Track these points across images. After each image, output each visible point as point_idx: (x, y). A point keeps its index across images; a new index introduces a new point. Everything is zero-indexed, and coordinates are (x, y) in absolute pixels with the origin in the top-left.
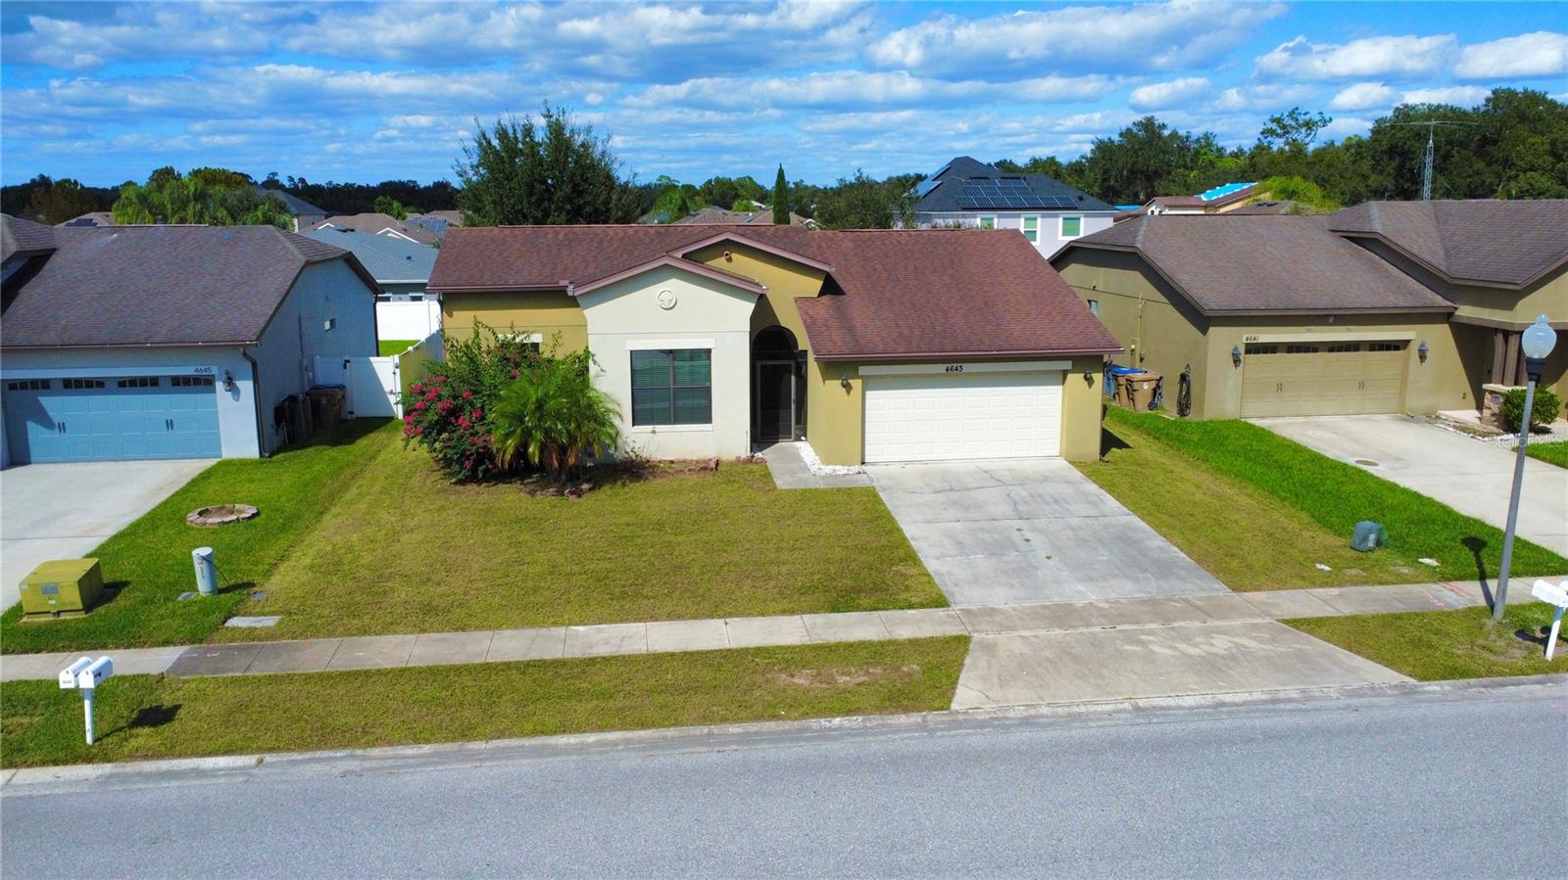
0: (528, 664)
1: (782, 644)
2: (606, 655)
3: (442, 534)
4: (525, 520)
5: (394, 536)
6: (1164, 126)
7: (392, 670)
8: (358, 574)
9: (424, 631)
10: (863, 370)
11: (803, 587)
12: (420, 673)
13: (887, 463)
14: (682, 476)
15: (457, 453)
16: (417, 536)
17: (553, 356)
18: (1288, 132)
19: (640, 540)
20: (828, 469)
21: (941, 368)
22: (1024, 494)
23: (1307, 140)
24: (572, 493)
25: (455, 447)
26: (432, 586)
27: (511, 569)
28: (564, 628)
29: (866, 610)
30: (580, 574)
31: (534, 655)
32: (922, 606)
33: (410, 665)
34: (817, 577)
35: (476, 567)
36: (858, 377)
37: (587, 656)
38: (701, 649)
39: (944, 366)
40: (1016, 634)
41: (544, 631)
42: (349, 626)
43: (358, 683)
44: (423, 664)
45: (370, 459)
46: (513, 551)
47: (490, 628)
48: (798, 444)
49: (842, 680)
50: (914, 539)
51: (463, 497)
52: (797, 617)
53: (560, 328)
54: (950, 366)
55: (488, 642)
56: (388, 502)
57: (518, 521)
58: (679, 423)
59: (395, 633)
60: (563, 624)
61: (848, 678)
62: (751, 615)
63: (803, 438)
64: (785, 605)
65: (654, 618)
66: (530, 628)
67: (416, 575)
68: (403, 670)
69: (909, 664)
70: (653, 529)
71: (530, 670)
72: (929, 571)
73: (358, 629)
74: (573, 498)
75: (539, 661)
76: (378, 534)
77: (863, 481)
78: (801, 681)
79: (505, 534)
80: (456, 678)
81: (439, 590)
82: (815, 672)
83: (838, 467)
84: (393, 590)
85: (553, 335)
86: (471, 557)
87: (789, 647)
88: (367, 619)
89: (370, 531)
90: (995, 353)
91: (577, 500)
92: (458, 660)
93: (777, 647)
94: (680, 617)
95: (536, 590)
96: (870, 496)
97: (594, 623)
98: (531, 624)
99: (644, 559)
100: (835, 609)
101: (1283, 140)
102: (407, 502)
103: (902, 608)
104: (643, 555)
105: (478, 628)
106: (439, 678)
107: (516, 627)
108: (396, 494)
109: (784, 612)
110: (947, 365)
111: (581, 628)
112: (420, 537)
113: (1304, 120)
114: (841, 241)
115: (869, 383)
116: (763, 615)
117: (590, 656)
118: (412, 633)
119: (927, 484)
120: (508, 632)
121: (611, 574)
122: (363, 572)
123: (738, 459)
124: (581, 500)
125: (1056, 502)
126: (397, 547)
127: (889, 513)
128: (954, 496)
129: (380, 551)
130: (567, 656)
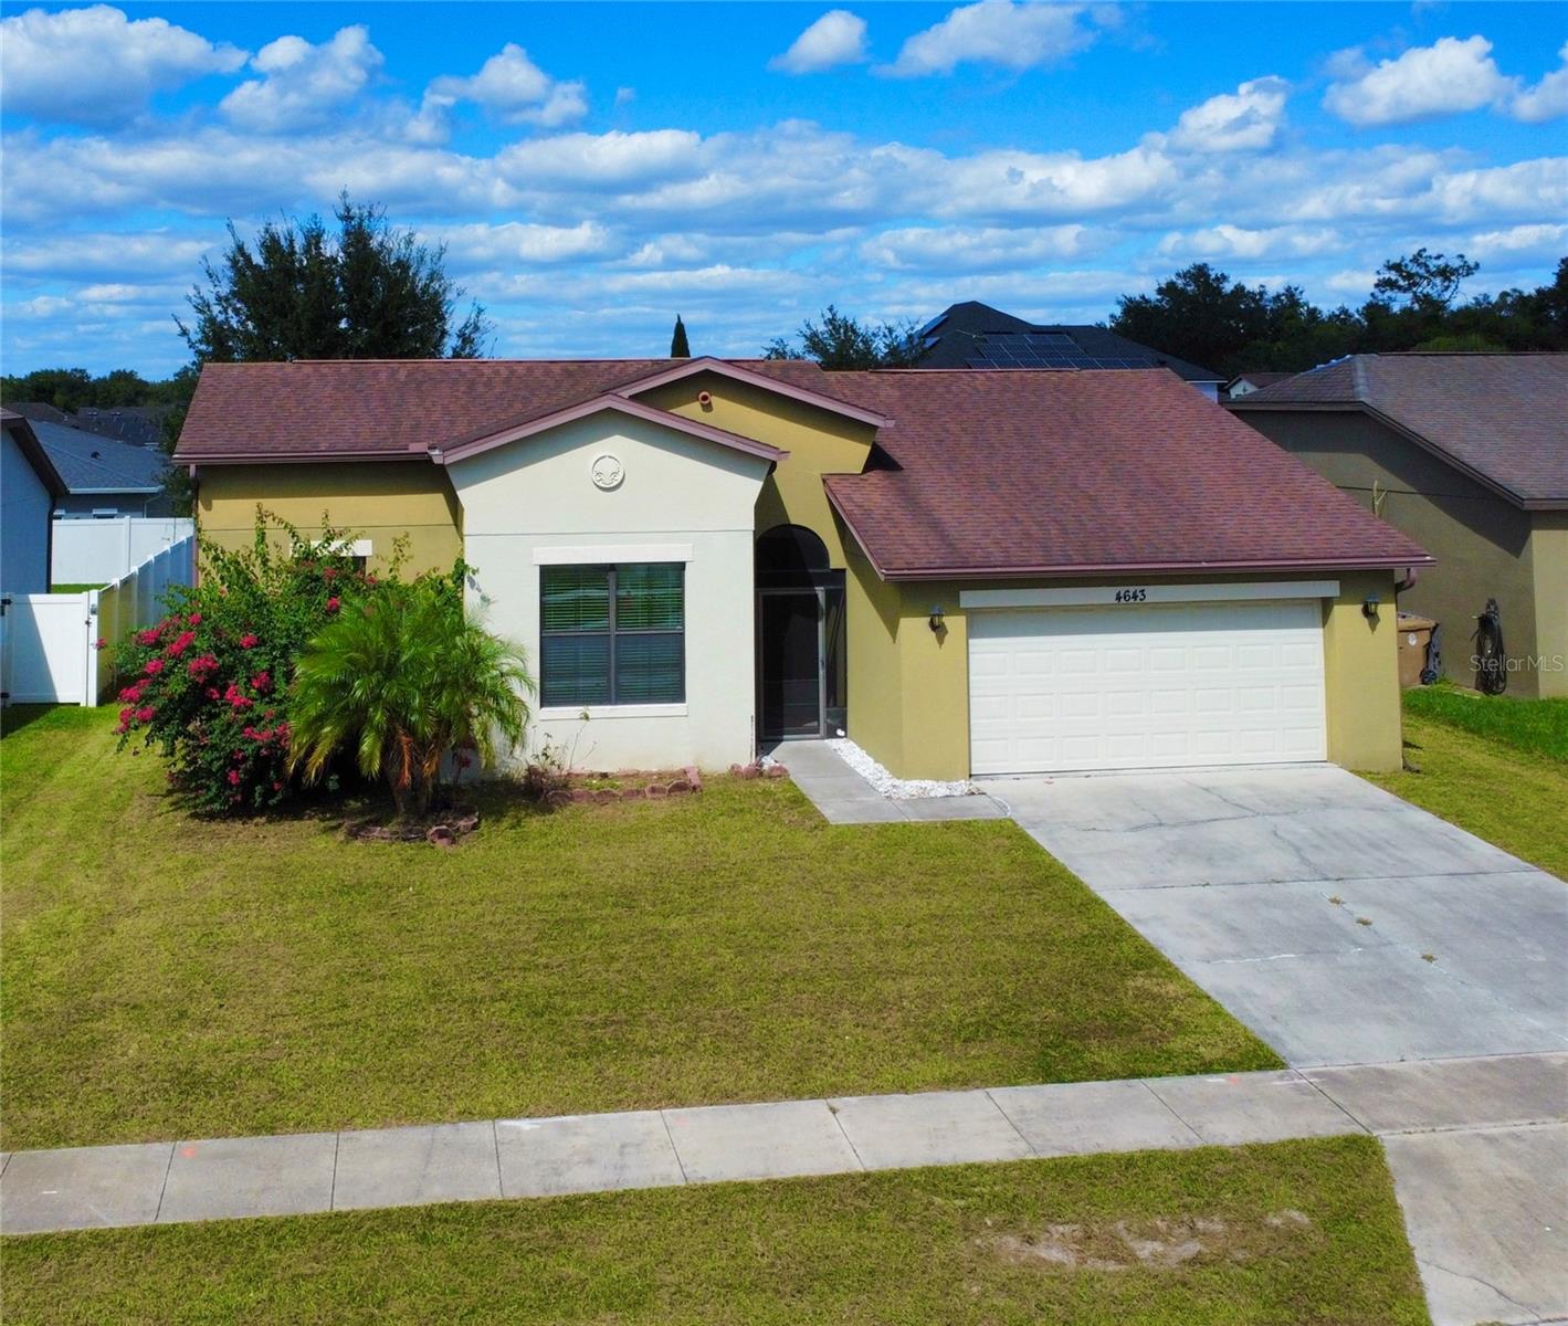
0: (430, 1215)
1: (976, 1159)
2: (597, 1190)
3: (197, 918)
4: (358, 887)
5: (103, 923)
6: (1224, 278)
7: (125, 1234)
8: (35, 1005)
9: (184, 1134)
10: (969, 599)
11: (962, 1026)
12: (190, 1241)
13: (1017, 776)
14: (638, 802)
15: (218, 759)
16: (147, 924)
17: (395, 578)
18: (1415, 284)
19: (597, 927)
20: (911, 787)
21: (1107, 595)
22: (1304, 830)
23: (1447, 295)
24: (442, 834)
25: (214, 747)
26: (193, 1030)
27: (348, 992)
28: (487, 1124)
29: (1113, 1076)
30: (493, 1000)
31: (437, 1193)
32: (1231, 1066)
33: (167, 1220)
34: (983, 1002)
35: (277, 986)
36: (957, 611)
37: (553, 1194)
38: (803, 1174)
39: (1113, 591)
40: (1466, 1131)
41: (445, 1130)
42: (24, 1124)
43: (50, 1269)
44: (191, 1218)
45: (44, 775)
46: (346, 952)
47: (328, 1126)
48: (832, 743)
49: (1146, 1249)
50: (1138, 921)
51: (229, 844)
52: (978, 1094)
53: (409, 529)
54: (1122, 590)
55: (327, 1161)
56: (82, 855)
57: (344, 890)
58: (625, 702)
59: (125, 1139)
60: (484, 1115)
61: (1158, 1247)
62: (879, 1090)
63: (840, 732)
64: (941, 1066)
65: (675, 1099)
66: (413, 1124)
67: (156, 1004)
68: (151, 1233)
69: (1279, 1209)
70: (615, 905)
71: (438, 1232)
72: (1205, 989)
73: (43, 1131)
74: (441, 844)
75: (452, 1207)
76: (70, 918)
77: (982, 810)
78: (1055, 1255)
79: (323, 917)
80: (274, 1255)
81: (208, 1038)
82: (1076, 1230)
83: (928, 784)
84: (110, 1039)
85: (396, 541)
86: (263, 964)
87: (995, 1168)
88: (59, 1108)
89: (53, 913)
90: (1204, 564)
91: (451, 849)
92: (272, 1207)
93: (969, 1167)
94: (729, 1097)
95: (409, 1036)
96: (1010, 838)
97: (548, 1112)
98: (418, 1116)
99: (617, 966)
100: (1050, 1075)
101: (1409, 295)
102: (120, 855)
103: (1190, 1072)
104: (613, 958)
105: (301, 1126)
106: (237, 1254)
107: (385, 1125)
108: (96, 839)
109: (947, 1083)
110: (1119, 589)
111: (525, 1125)
112: (154, 925)
113: (1438, 267)
114: (876, 387)
115: (980, 623)
116: (903, 1089)
117: (563, 1193)
118: (159, 1139)
119: (1110, 815)
120: (369, 1137)
121: (558, 1000)
122: (45, 1000)
123: (735, 772)
124: (461, 848)
125: (1377, 847)
126: (110, 945)
127: (1064, 870)
128: (1172, 835)
129: (76, 953)
130: (512, 1194)
